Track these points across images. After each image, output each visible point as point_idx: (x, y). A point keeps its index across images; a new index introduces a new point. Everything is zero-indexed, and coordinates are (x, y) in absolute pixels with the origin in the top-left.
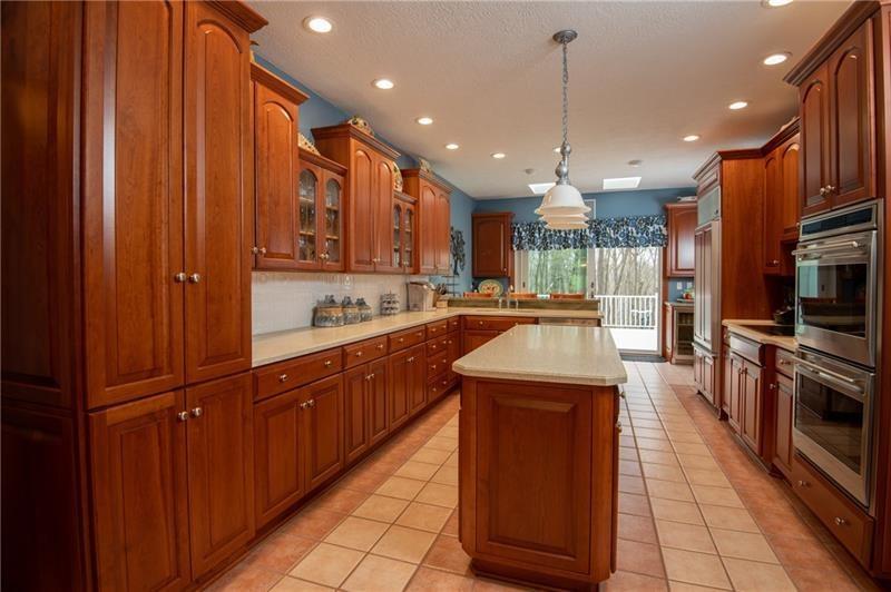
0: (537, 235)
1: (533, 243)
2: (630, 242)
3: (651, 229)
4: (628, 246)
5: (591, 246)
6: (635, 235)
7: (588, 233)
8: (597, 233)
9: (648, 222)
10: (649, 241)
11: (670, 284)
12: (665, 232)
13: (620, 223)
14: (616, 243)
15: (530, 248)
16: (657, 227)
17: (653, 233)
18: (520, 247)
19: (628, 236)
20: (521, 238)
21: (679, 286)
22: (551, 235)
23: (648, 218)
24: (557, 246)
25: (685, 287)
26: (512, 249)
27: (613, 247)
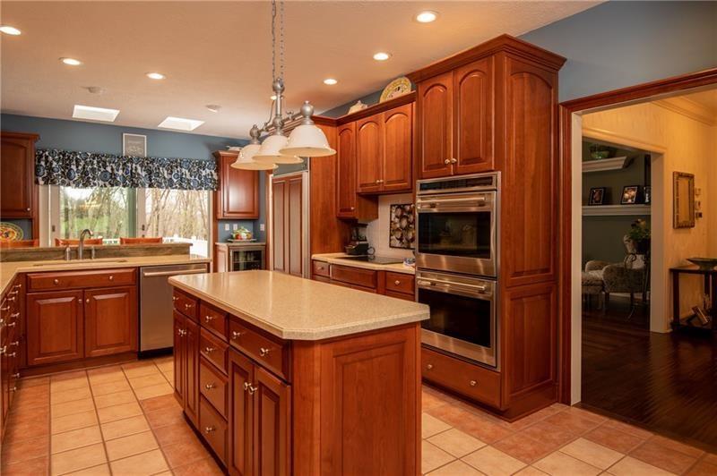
0: (74, 167)
1: (69, 176)
2: (183, 184)
3: (204, 173)
4: (182, 187)
5: (143, 186)
6: (188, 177)
7: (139, 171)
8: (150, 173)
9: (201, 165)
10: (201, 184)
11: (220, 225)
12: (215, 177)
13: (173, 164)
14: (171, 184)
15: (63, 183)
16: (208, 171)
17: (205, 176)
18: (49, 180)
19: (181, 178)
20: (51, 170)
21: (227, 227)
22: (93, 170)
23: (200, 162)
24: (101, 183)
25: (231, 228)
26: (37, 182)
27: (167, 188)
